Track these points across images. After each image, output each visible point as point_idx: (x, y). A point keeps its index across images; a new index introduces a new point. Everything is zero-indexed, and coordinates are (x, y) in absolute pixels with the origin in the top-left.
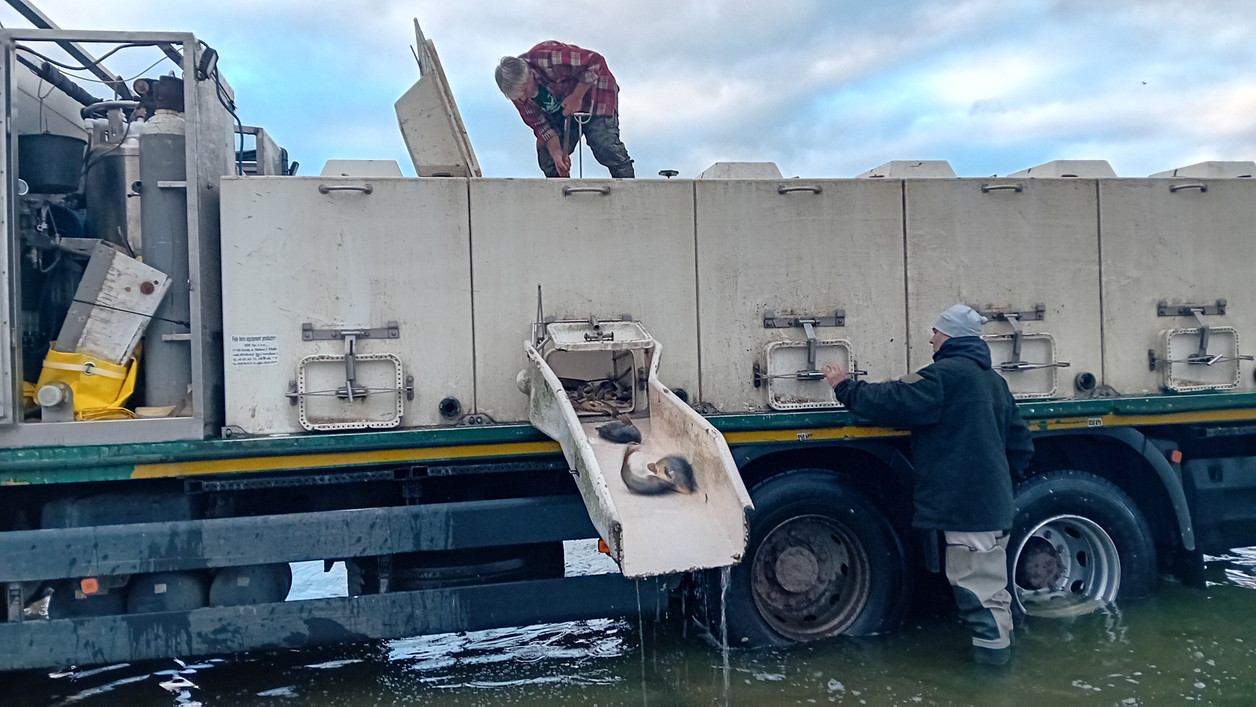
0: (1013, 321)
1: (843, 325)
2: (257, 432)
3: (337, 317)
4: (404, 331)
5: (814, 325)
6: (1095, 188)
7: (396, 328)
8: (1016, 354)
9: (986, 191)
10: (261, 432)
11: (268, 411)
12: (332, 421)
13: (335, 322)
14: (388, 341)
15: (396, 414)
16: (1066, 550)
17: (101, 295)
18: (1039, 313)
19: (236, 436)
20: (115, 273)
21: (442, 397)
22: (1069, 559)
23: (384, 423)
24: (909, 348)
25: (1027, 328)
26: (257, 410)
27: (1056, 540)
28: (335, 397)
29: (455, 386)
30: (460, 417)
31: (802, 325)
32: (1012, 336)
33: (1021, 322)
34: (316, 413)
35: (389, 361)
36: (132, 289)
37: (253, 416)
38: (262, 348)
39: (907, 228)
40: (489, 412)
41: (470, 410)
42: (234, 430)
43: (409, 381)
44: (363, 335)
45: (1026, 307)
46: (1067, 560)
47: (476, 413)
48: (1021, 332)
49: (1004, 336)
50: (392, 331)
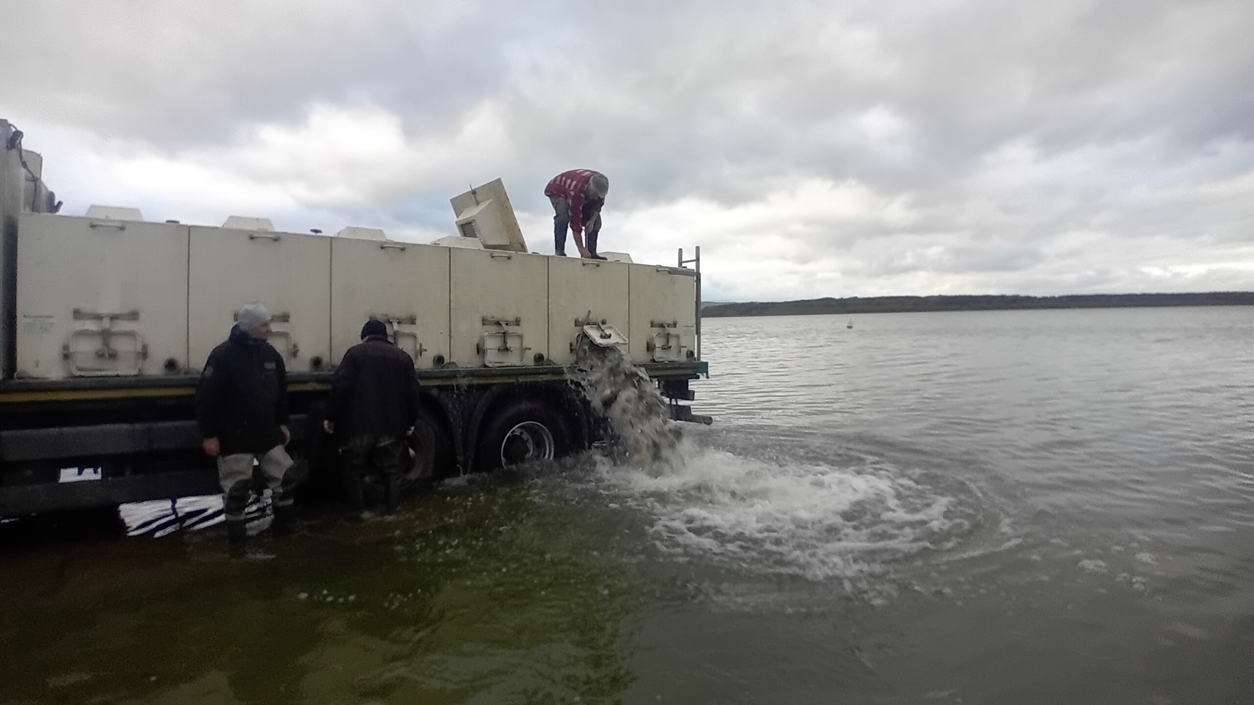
0: (504, 325)
1: (415, 324)
3: (96, 305)
4: (142, 316)
5: (399, 323)
6: (547, 260)
7: (137, 314)
8: (505, 342)
9: (493, 257)
10: (41, 376)
11: (48, 362)
12: (92, 370)
13: (95, 308)
14: (131, 321)
15: (135, 367)
16: (530, 441)
18: (517, 322)
19: (24, 378)
21: (166, 358)
22: (532, 446)
24: (450, 338)
25: (511, 329)
26: (40, 362)
27: (525, 436)
29: (175, 351)
30: (178, 370)
31: (391, 323)
32: (503, 333)
33: (508, 326)
34: (82, 365)
35: (131, 335)
37: (37, 366)
39: (451, 272)
40: (196, 367)
41: (184, 367)
42: (23, 375)
43: (145, 347)
44: (113, 318)
45: (511, 318)
46: (531, 446)
47: (188, 368)
48: (507, 331)
49: (499, 333)
50: (134, 316)
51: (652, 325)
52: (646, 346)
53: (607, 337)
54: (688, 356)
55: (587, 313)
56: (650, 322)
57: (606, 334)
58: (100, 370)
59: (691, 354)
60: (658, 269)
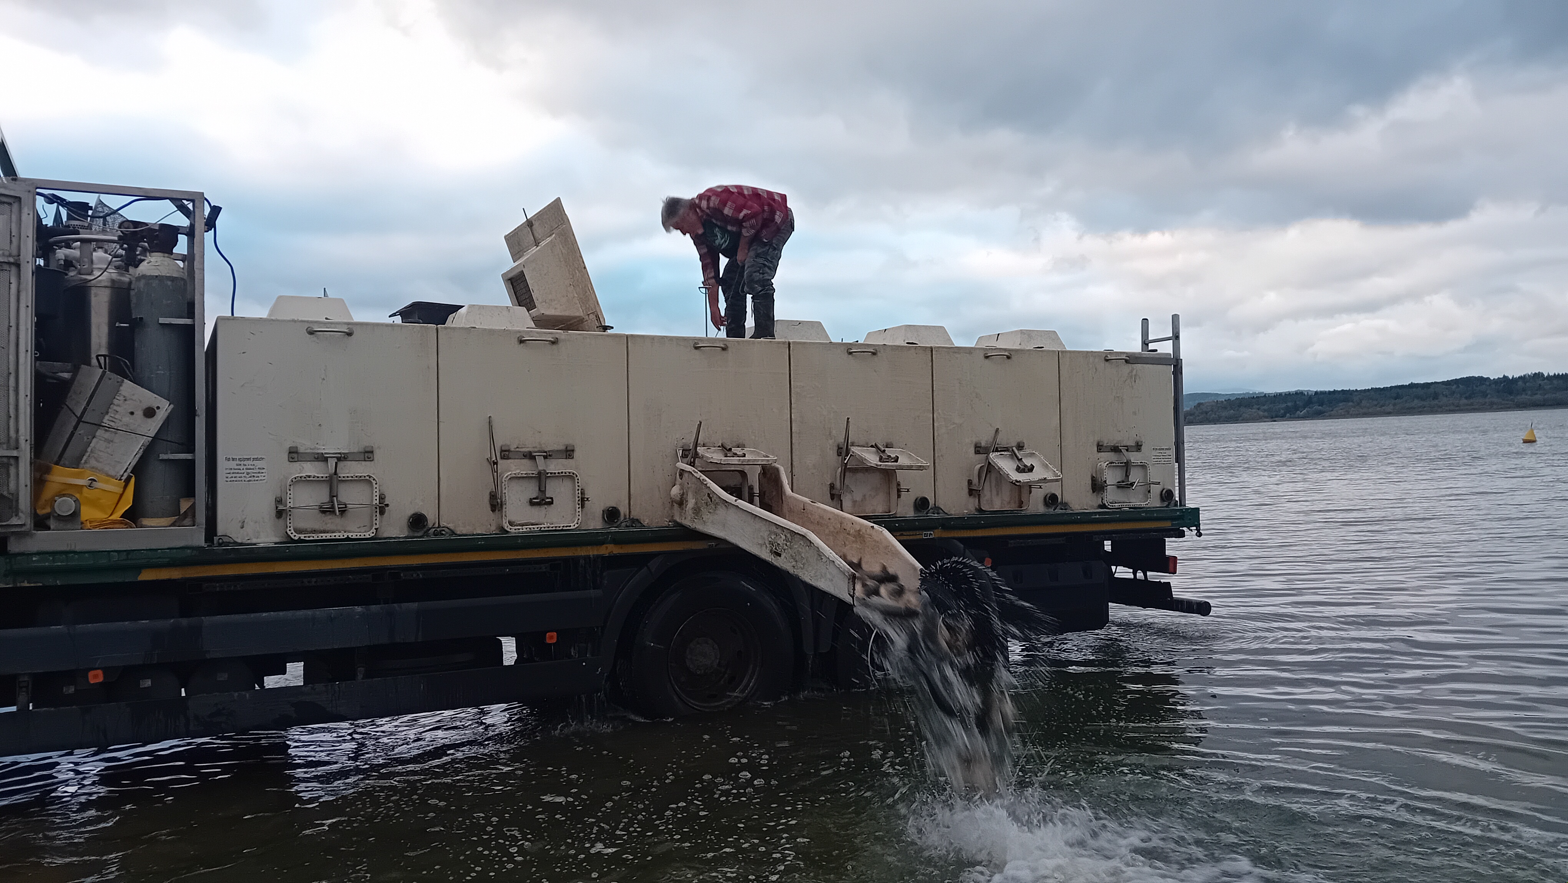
2: (245, 541)
3: (318, 442)
4: (377, 455)
6: (930, 354)
7: (372, 452)
9: (851, 353)
10: (249, 542)
11: (256, 522)
12: (314, 531)
13: (317, 446)
14: (363, 463)
15: (372, 526)
17: (107, 417)
19: (228, 544)
20: (122, 398)
21: (411, 512)
23: (362, 534)
26: (246, 521)
28: (317, 511)
29: (421, 503)
30: (425, 529)
34: (302, 525)
35: (368, 481)
36: (136, 413)
37: (242, 527)
38: (252, 467)
40: (451, 526)
41: (434, 525)
42: (226, 539)
43: (382, 498)
44: (342, 458)
47: (439, 526)
50: (367, 455)
51: (1100, 448)
52: (1090, 482)
53: (1026, 470)
54: (1162, 499)
55: (994, 432)
56: (1095, 444)
57: (1026, 466)
58: (324, 532)
59: (1167, 495)
60: (1108, 358)
